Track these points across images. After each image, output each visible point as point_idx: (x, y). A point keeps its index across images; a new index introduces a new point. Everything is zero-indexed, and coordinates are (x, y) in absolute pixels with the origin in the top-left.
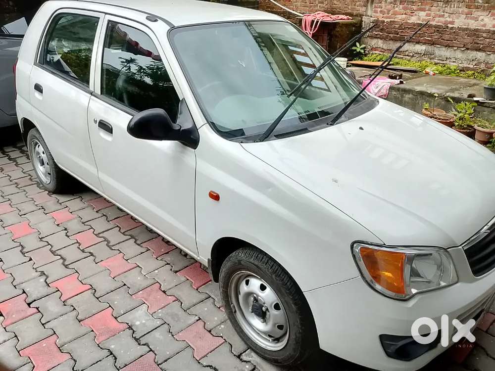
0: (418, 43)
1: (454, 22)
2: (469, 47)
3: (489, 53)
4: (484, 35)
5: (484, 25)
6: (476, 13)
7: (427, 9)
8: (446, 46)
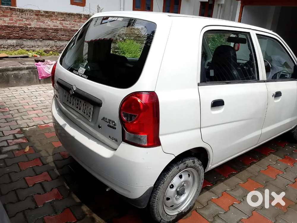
0: (9, 38)
1: (31, 24)
2: (44, 38)
3: (56, 41)
4: (51, 31)
5: (49, 26)
6: (42, 19)
7: (9, 16)
8: (30, 39)
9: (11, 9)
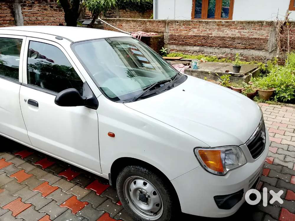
0: (195, 45)
1: (212, 33)
2: (221, 46)
3: (232, 49)
4: (228, 39)
5: (227, 34)
6: (223, 28)
7: (197, 27)
8: (209, 47)
9: (200, 22)
